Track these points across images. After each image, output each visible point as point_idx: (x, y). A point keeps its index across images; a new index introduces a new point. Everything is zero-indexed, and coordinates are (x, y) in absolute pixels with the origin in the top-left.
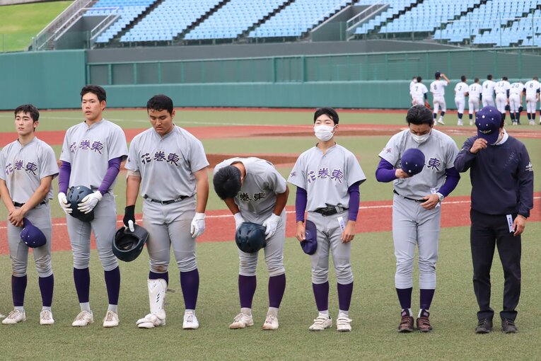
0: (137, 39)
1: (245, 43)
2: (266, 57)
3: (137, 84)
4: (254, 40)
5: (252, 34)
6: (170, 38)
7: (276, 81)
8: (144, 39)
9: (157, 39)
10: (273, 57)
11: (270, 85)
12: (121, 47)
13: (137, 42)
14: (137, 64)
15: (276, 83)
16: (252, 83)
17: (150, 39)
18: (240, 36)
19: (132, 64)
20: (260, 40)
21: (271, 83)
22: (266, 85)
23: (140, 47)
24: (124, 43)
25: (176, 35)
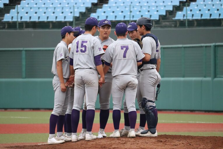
0: (26, 19)
1: (170, 27)
2: (203, 45)
3: (26, 78)
4: (182, 23)
5: (179, 16)
6: (70, 19)
7: (215, 76)
8: (35, 19)
9: (52, 19)
10: (212, 44)
11: (207, 82)
12: (4, 28)
13: (26, 22)
14: (26, 51)
15: (216, 79)
16: (182, 79)
17: (43, 19)
18: (162, 18)
19: (21, 51)
20: (191, 23)
21: (209, 79)
22: (202, 81)
23: (30, 30)
24: (8, 23)
25: (77, 15)
